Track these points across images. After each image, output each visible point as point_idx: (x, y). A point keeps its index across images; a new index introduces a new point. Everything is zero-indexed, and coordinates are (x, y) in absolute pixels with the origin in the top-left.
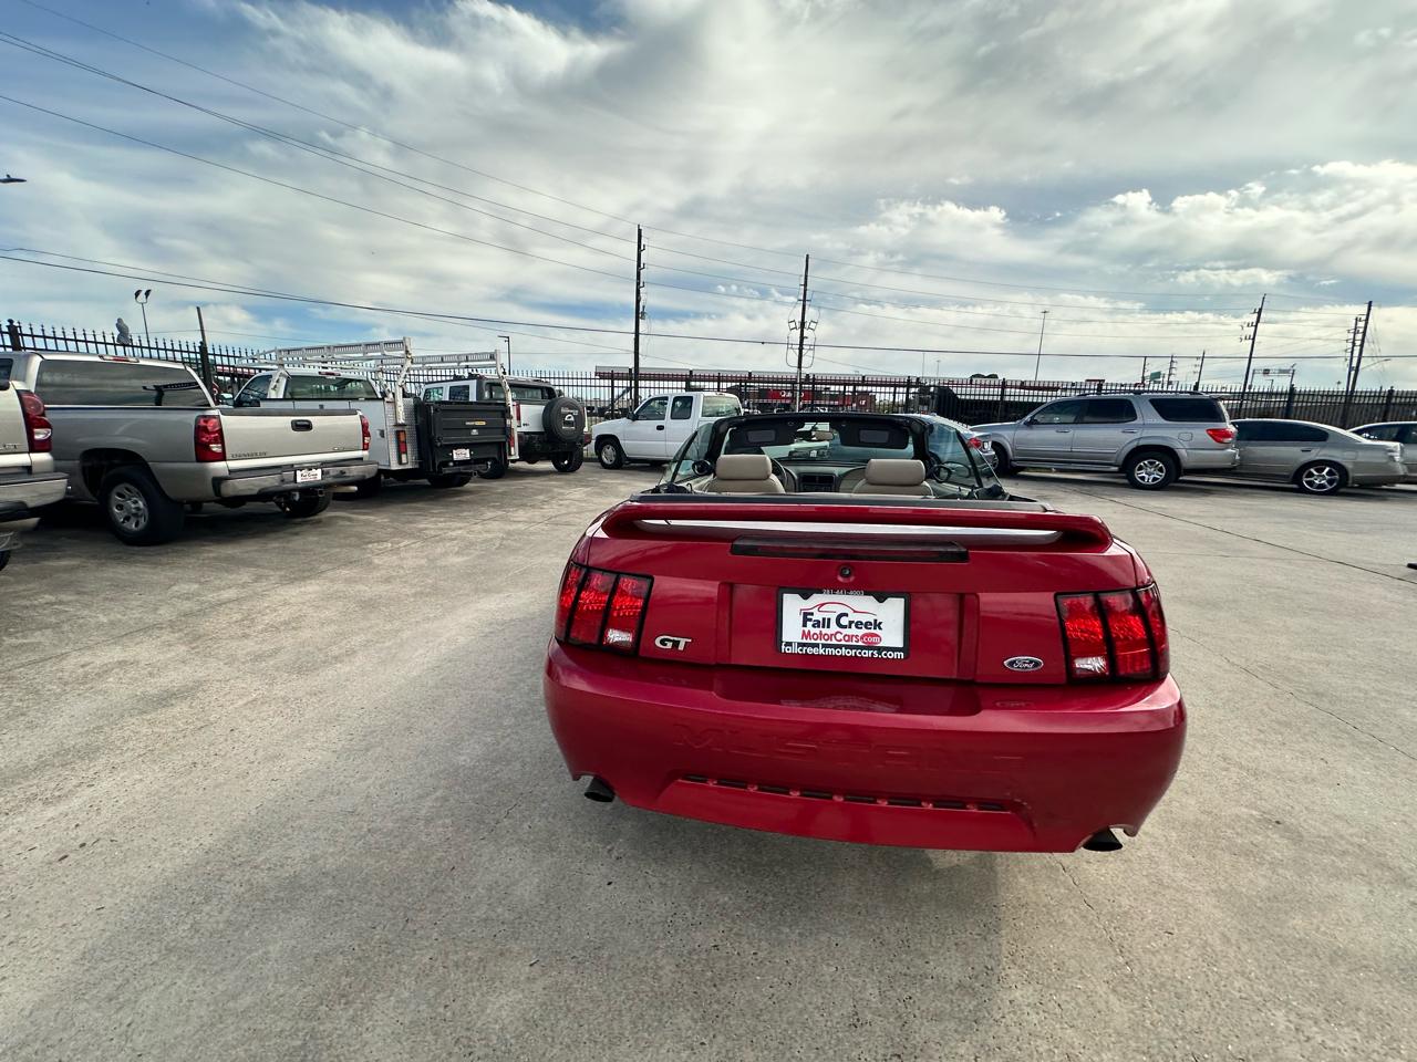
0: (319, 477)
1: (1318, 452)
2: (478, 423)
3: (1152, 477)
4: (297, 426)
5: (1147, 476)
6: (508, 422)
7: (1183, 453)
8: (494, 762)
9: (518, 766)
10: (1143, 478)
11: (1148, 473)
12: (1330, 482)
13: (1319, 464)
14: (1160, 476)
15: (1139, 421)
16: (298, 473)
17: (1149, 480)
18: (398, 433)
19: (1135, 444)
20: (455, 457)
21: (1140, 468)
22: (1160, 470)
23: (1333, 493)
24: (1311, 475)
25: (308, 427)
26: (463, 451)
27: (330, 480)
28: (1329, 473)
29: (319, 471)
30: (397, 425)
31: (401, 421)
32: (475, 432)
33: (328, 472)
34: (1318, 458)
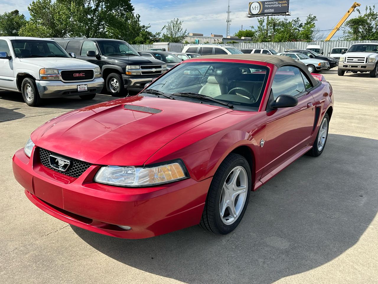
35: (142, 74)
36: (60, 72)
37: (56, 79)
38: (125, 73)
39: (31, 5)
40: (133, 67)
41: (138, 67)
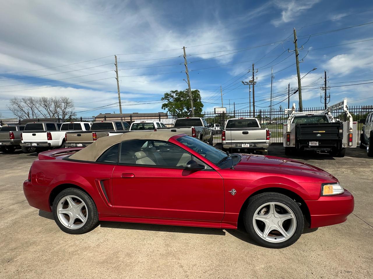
0: (249, 146)
2: (319, 132)
4: (244, 133)
6: (341, 131)
16: (242, 144)
18: (287, 134)
20: (310, 145)
25: (247, 133)
26: (315, 142)
27: (252, 147)
29: (249, 145)
30: (287, 132)
31: (288, 131)
32: (319, 135)
33: (251, 145)
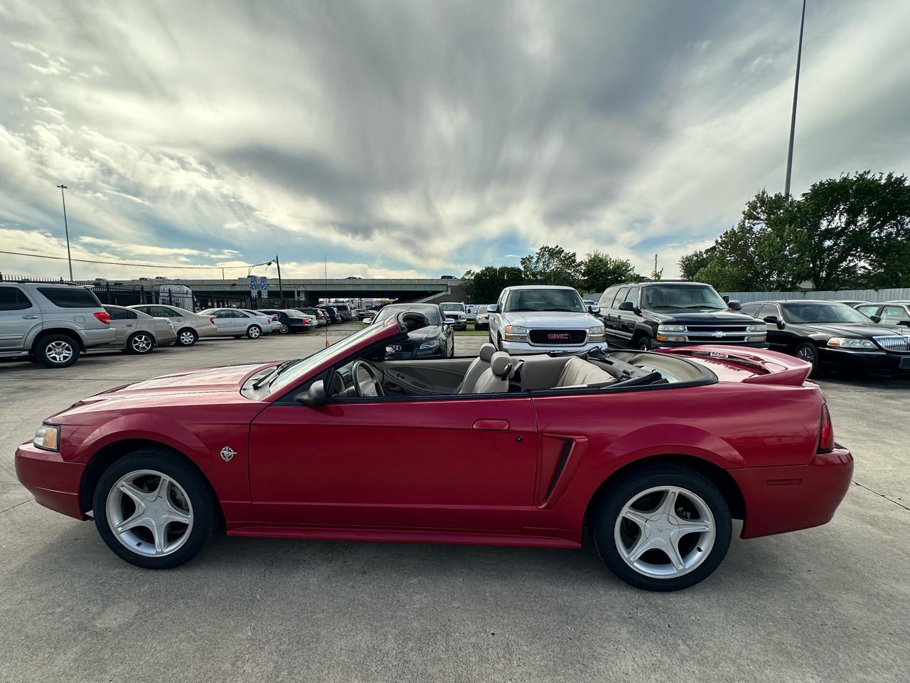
1: (135, 326)
3: (62, 356)
5: (57, 356)
7: (82, 332)
8: (789, 654)
9: (775, 637)
10: (54, 358)
11: (58, 353)
12: (148, 345)
13: (139, 334)
14: (69, 354)
15: (35, 308)
17: (60, 359)
19: (39, 329)
21: (50, 350)
22: (68, 349)
23: (150, 352)
24: (136, 342)
28: (146, 339)
34: (137, 330)
35: (688, 340)
36: (528, 332)
37: (522, 339)
38: (655, 337)
39: (721, 237)
40: (672, 328)
41: (681, 328)
